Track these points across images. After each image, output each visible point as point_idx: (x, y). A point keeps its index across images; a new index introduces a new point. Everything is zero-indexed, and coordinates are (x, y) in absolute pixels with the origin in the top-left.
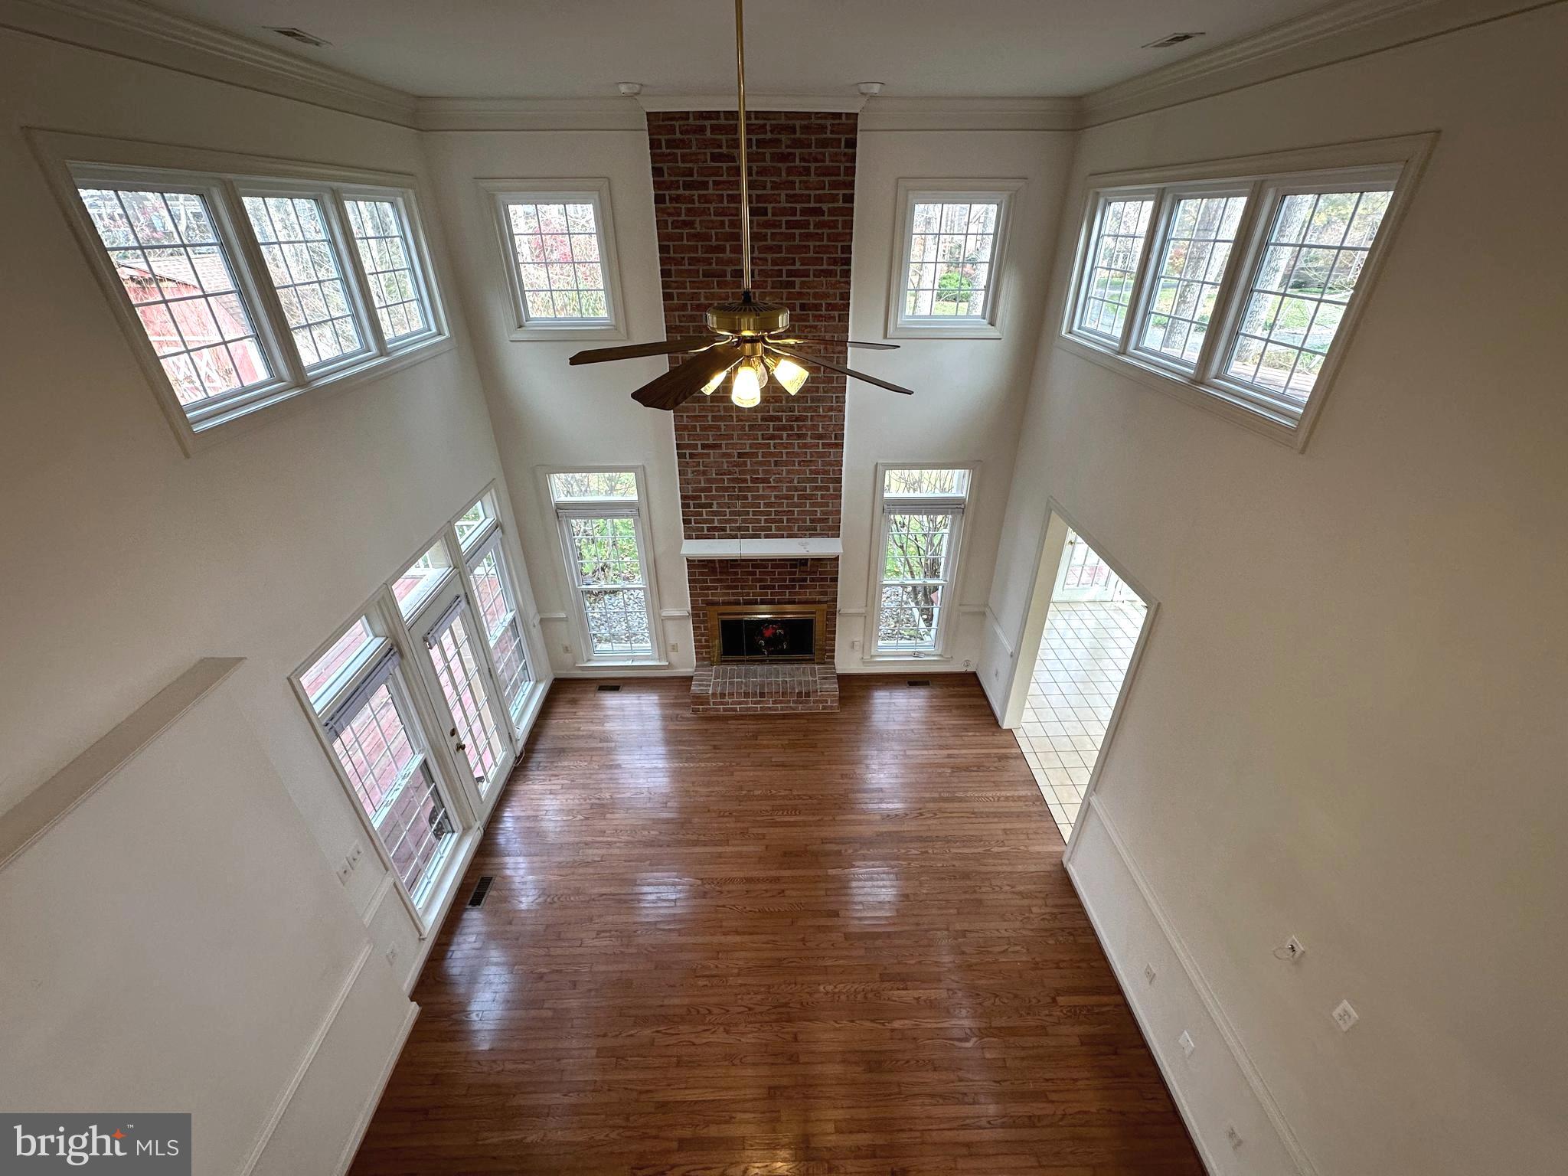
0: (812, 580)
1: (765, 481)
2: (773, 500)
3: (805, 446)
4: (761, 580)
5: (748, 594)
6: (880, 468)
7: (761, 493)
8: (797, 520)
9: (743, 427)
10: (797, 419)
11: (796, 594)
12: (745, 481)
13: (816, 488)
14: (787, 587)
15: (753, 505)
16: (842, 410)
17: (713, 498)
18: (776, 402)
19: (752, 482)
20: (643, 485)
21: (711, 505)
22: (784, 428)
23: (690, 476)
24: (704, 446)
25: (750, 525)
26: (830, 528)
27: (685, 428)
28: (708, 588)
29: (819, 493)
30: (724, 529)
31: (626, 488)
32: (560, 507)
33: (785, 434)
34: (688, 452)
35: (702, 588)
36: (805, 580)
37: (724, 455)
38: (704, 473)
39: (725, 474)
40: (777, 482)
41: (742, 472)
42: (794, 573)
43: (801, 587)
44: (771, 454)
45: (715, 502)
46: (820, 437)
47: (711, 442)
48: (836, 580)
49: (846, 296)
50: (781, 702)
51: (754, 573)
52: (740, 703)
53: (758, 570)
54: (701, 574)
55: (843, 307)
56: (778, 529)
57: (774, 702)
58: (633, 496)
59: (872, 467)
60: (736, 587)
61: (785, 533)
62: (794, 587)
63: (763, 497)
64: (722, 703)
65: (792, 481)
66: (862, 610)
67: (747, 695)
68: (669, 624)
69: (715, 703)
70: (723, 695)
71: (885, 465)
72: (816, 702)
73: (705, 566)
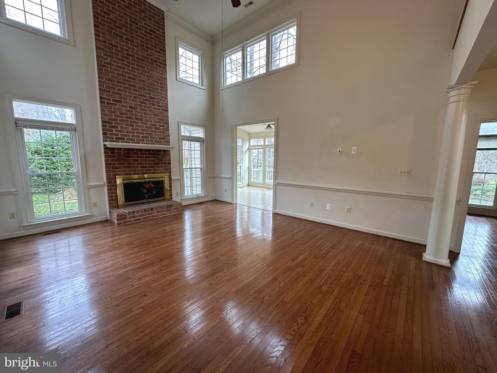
0: (162, 163)
1: (141, 120)
2: (144, 128)
4: (141, 164)
5: (135, 171)
6: (179, 123)
7: (139, 124)
8: (154, 138)
9: (131, 96)
10: (152, 98)
11: (156, 170)
12: (132, 118)
13: (160, 126)
14: (152, 167)
15: (136, 129)
17: (118, 124)
18: (144, 90)
19: (136, 119)
20: (79, 115)
21: (117, 127)
22: (147, 100)
23: (107, 112)
24: (114, 100)
25: (135, 138)
26: (166, 142)
27: (105, 91)
28: (116, 168)
29: (162, 128)
30: (124, 139)
34: (106, 101)
36: (158, 164)
37: (123, 106)
38: (114, 112)
39: (123, 114)
40: (146, 121)
41: (131, 115)
42: (154, 161)
43: (158, 167)
44: (143, 109)
45: (119, 126)
46: (161, 106)
47: (117, 99)
48: (170, 163)
49: (165, 61)
50: (160, 212)
51: (138, 160)
52: (142, 215)
53: (139, 159)
54: (112, 160)
55: (165, 64)
56: (147, 141)
57: (158, 212)
58: (72, 121)
59: (177, 122)
60: (130, 167)
61: (150, 143)
62: (155, 167)
63: (140, 126)
64: (134, 217)
65: (151, 121)
66: (179, 178)
67: (145, 210)
68: (92, 191)
69: (130, 218)
70: (134, 212)
71: (181, 122)
72: (174, 209)
73: (114, 157)
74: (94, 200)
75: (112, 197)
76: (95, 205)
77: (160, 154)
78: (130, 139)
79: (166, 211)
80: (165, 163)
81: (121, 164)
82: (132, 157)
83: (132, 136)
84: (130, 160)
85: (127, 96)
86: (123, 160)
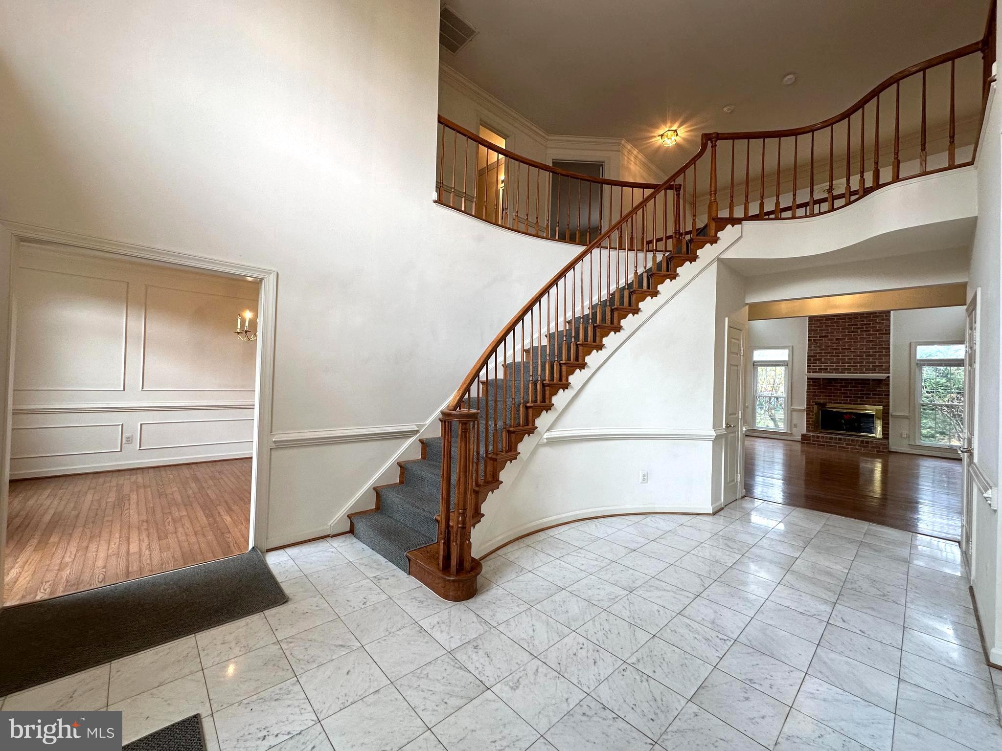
0: (874, 394)
1: (849, 349)
2: (852, 357)
3: (870, 335)
5: (837, 400)
6: (913, 344)
7: (846, 354)
8: (865, 366)
10: (865, 324)
11: (864, 401)
12: (839, 349)
13: (876, 352)
14: (859, 397)
15: (842, 359)
16: (889, 320)
17: (822, 356)
19: (842, 350)
20: (792, 355)
21: (821, 359)
22: (859, 328)
23: (813, 348)
24: (820, 337)
25: (840, 368)
26: (884, 370)
28: (817, 396)
29: (878, 354)
30: (827, 369)
31: (783, 355)
32: (754, 362)
33: (859, 330)
34: (813, 339)
35: (813, 396)
36: (868, 394)
37: (830, 340)
38: (819, 347)
39: (829, 347)
40: (855, 350)
41: (838, 346)
42: (863, 391)
43: (867, 398)
45: (823, 358)
46: (877, 331)
48: (888, 395)
50: (851, 445)
51: (841, 390)
52: (827, 442)
53: (843, 388)
54: (813, 389)
56: (854, 370)
57: (847, 444)
58: (786, 358)
59: (908, 344)
60: (831, 396)
61: (858, 372)
62: (863, 398)
63: (847, 356)
65: (862, 349)
66: (907, 415)
67: (831, 438)
68: (794, 413)
69: (813, 441)
70: (818, 437)
71: (914, 342)
72: (872, 447)
73: (815, 386)
74: (794, 422)
75: (809, 421)
76: (795, 426)
77: (869, 384)
78: (834, 369)
79: (859, 446)
80: (879, 395)
81: (823, 392)
82: (834, 386)
83: (837, 366)
84: (831, 389)
85: (835, 329)
86: (823, 389)
